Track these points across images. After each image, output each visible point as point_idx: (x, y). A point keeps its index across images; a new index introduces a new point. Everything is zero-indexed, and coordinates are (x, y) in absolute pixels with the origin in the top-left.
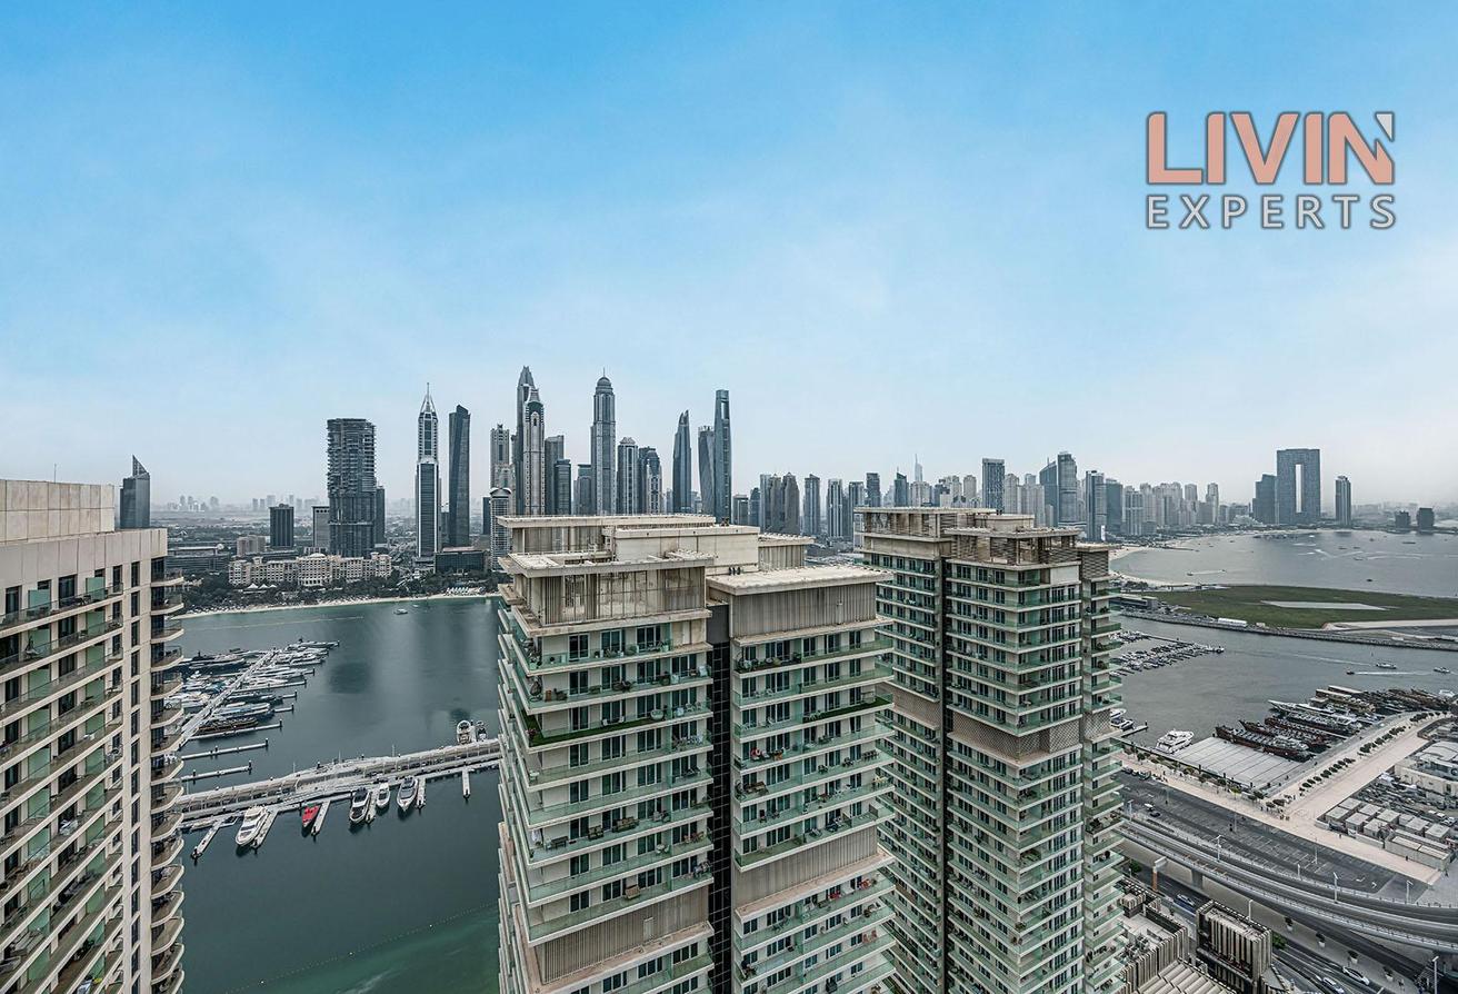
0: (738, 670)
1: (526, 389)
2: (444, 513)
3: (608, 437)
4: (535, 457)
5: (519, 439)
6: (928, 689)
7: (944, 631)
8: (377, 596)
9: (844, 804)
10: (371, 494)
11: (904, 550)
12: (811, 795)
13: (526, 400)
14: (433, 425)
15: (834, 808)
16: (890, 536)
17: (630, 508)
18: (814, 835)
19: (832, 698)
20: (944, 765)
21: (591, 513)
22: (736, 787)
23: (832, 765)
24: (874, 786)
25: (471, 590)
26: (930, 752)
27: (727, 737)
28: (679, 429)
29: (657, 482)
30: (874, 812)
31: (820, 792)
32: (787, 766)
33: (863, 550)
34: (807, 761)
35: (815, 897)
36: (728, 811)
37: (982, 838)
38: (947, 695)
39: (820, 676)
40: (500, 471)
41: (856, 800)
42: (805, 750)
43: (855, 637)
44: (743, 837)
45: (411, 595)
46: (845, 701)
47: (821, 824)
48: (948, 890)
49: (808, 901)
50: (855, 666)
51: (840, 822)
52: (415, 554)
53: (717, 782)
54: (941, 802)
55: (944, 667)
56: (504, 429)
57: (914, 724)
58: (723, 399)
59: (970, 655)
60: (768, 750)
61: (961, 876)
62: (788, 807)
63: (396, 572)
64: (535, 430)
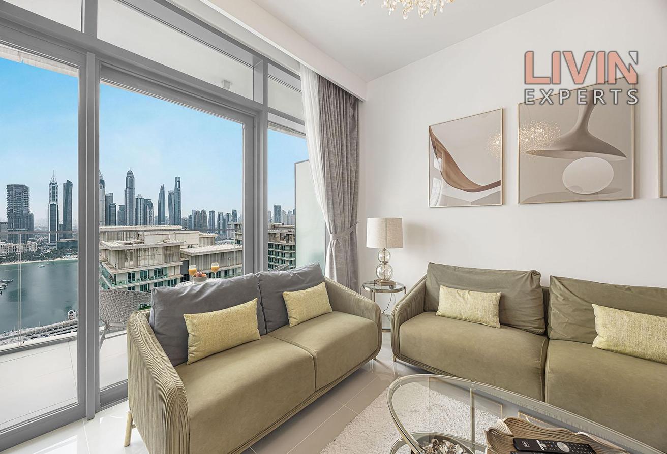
2: (60, 225)
3: (131, 195)
4: (101, 202)
8: (30, 260)
10: (28, 217)
14: (56, 188)
17: (141, 223)
21: (124, 225)
25: (73, 256)
28: (161, 191)
29: (151, 213)
43: (235, 271)
45: (46, 259)
52: (48, 242)
58: (178, 181)
63: (39, 250)
64: (100, 191)
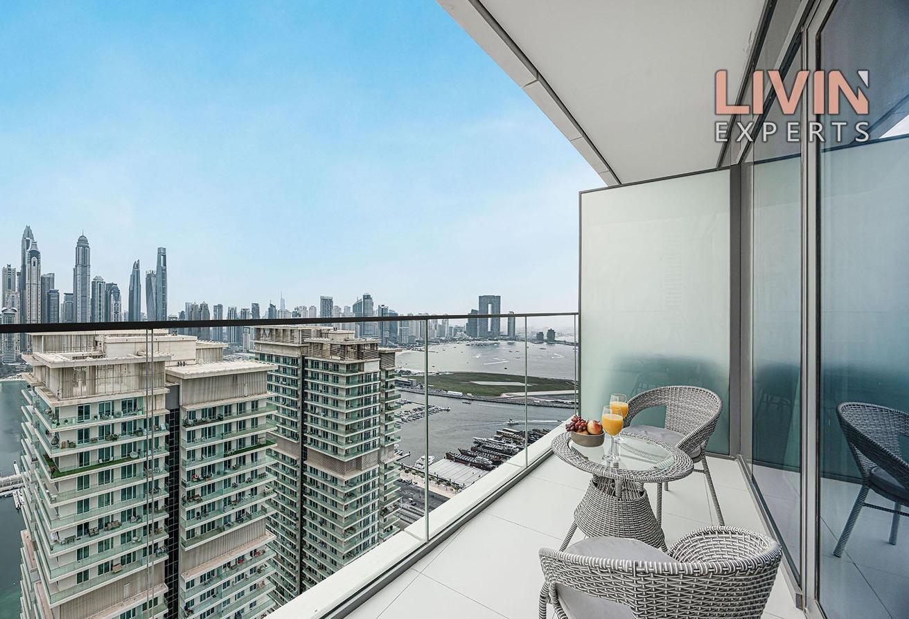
0: (184, 426)
1: (28, 241)
3: (85, 275)
4: (34, 288)
5: (22, 275)
6: (293, 435)
7: (303, 400)
9: (246, 506)
11: (280, 351)
12: (228, 501)
13: (27, 249)
15: (241, 508)
16: (272, 343)
18: (229, 526)
19: (241, 442)
20: (302, 480)
22: (183, 499)
23: (240, 482)
24: (265, 494)
26: (293, 473)
27: (177, 468)
28: (134, 271)
29: (118, 307)
30: (264, 510)
31: (233, 499)
32: (214, 484)
33: (254, 351)
34: (225, 480)
35: (229, 563)
36: (177, 514)
37: (323, 522)
38: (304, 438)
39: (234, 428)
40: (8, 296)
41: (254, 503)
42: (225, 474)
43: (255, 404)
44: (187, 529)
46: (248, 443)
47: (233, 519)
48: (303, 555)
49: (225, 566)
50: (255, 422)
51: (244, 517)
53: (171, 496)
54: (300, 502)
55: (303, 421)
56: (12, 267)
57: (284, 457)
58: (162, 253)
59: (318, 414)
60: (202, 475)
61: (310, 546)
62: (214, 509)
64: (35, 269)
